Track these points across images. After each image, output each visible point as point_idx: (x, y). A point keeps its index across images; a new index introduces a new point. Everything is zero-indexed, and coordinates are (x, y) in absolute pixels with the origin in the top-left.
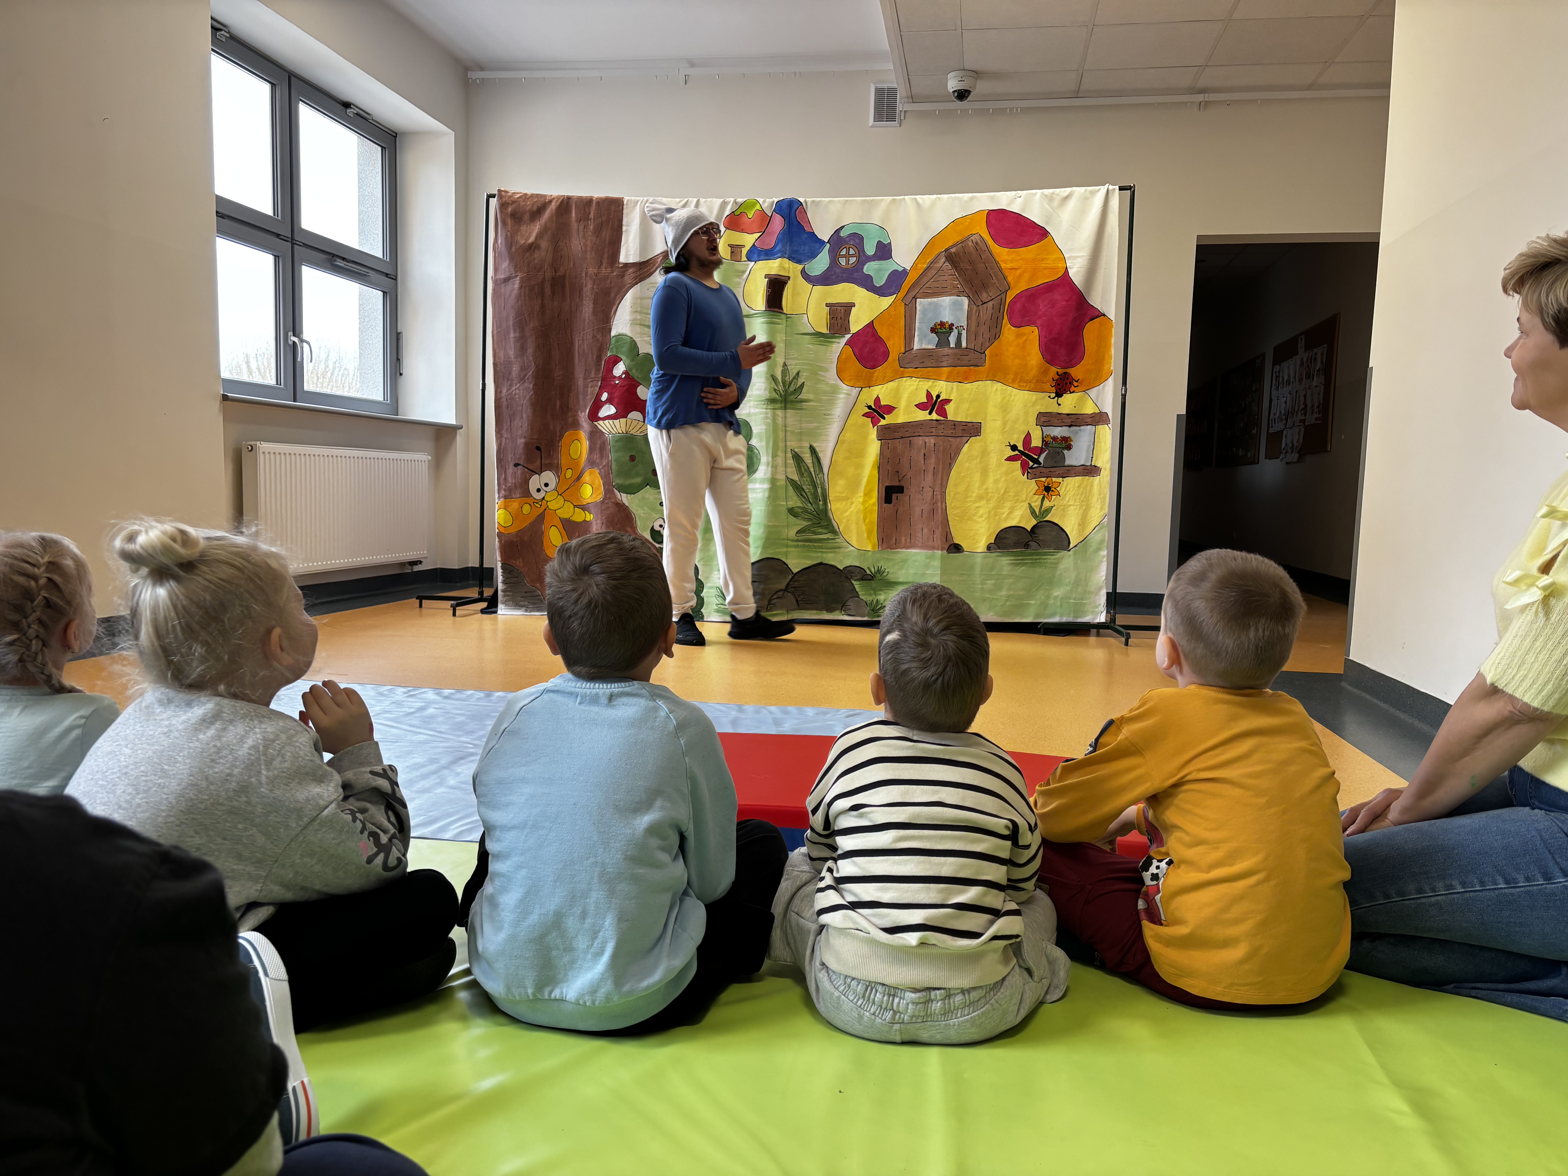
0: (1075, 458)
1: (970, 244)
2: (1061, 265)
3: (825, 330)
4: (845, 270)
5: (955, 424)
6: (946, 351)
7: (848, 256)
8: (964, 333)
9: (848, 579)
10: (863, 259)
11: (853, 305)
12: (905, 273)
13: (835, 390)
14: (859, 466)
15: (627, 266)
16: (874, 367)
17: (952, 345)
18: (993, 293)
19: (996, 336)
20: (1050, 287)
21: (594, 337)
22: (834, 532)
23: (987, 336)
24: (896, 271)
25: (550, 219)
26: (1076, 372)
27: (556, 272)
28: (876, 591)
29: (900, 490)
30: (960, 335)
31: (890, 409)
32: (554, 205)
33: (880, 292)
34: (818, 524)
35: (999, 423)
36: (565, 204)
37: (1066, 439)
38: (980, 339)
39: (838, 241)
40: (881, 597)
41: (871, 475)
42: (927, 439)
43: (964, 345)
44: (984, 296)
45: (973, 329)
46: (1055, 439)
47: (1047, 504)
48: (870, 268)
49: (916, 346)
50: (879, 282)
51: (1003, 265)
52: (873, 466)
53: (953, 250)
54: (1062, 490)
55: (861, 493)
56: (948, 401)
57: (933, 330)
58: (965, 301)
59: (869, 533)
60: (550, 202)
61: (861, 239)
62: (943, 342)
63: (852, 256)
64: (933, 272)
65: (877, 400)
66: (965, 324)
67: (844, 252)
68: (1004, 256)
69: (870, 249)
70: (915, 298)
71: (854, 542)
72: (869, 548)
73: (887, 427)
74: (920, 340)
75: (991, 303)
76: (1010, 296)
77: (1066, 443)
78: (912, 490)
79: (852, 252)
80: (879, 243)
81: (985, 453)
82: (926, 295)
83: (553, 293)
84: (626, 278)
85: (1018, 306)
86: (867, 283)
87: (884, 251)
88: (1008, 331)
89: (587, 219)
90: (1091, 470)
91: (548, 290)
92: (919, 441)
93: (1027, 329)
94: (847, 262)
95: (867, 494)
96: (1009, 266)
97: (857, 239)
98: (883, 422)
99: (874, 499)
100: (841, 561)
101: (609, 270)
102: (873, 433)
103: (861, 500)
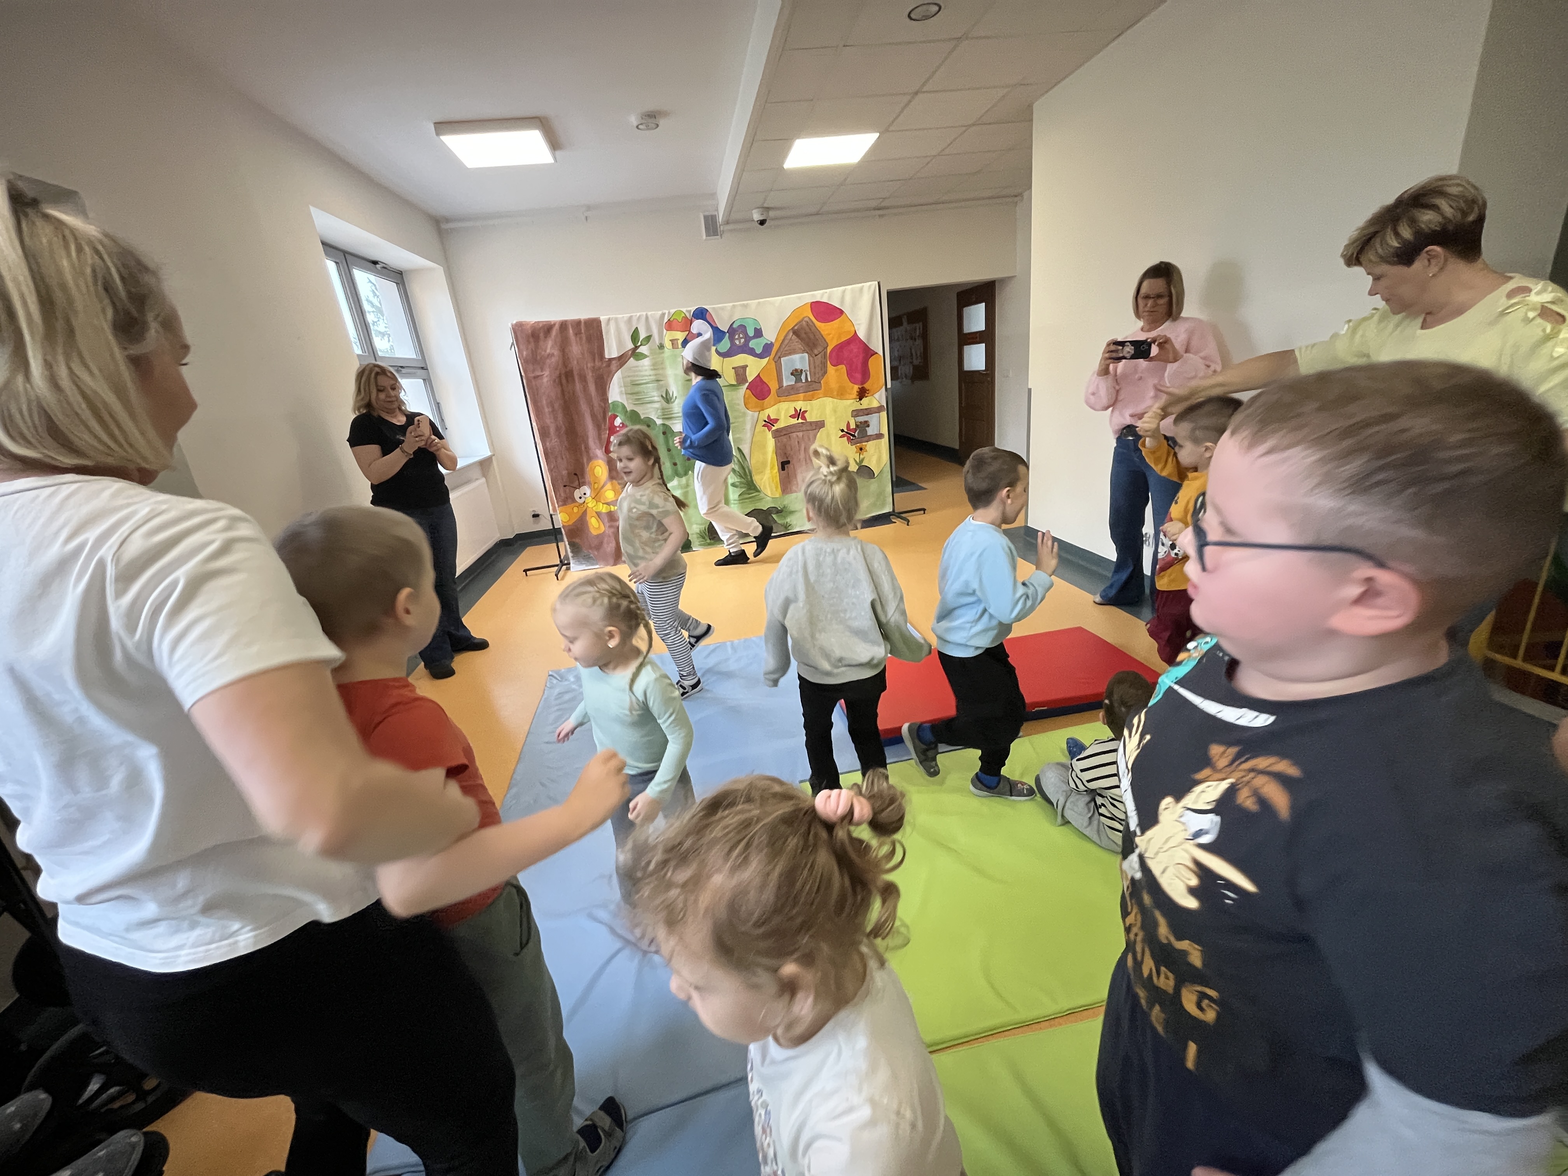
0: (870, 431)
1: (804, 323)
2: (853, 329)
3: (735, 383)
4: (740, 347)
5: (811, 423)
6: (800, 384)
7: (739, 338)
8: (808, 373)
9: (770, 514)
10: (748, 339)
11: (747, 366)
12: (772, 344)
13: (744, 414)
14: (765, 454)
15: (611, 360)
16: (763, 399)
17: (804, 381)
18: (820, 349)
19: (825, 372)
20: (848, 342)
21: (599, 404)
22: (758, 491)
23: (820, 374)
24: (766, 344)
25: (556, 336)
26: (866, 386)
27: (566, 367)
28: (785, 517)
29: (788, 462)
30: (806, 374)
31: (776, 420)
32: (557, 327)
33: (760, 356)
34: (749, 489)
35: (833, 419)
36: (564, 325)
37: (866, 422)
38: (817, 376)
39: (732, 331)
40: (788, 520)
41: (772, 458)
42: (798, 434)
43: (809, 380)
44: (816, 352)
45: (813, 370)
46: (861, 423)
47: (861, 456)
48: (752, 344)
49: (785, 384)
50: (759, 351)
51: (822, 333)
52: (773, 453)
53: (796, 328)
54: (867, 448)
55: (769, 468)
56: (806, 411)
57: (792, 374)
58: (806, 355)
59: (777, 488)
60: (555, 324)
61: (745, 327)
62: (798, 380)
63: (742, 338)
64: (786, 342)
65: (769, 416)
66: (808, 368)
67: (737, 337)
68: (824, 328)
69: (751, 333)
70: (780, 358)
71: (769, 494)
72: (777, 496)
73: (777, 430)
74: (786, 381)
75: (819, 356)
76: (829, 350)
77: (866, 424)
78: (793, 461)
79: (741, 336)
80: (755, 329)
81: (828, 435)
82: (785, 355)
83: (568, 381)
84: (611, 367)
85: (834, 354)
86: (752, 352)
87: (758, 333)
88: (831, 369)
89: (580, 333)
90: (879, 436)
91: (564, 381)
92: (794, 435)
93: (840, 367)
94: (740, 342)
95: (772, 468)
96: (826, 333)
97: (743, 328)
98: (774, 428)
99: (776, 470)
100: (764, 506)
101: (600, 363)
102: (769, 435)
103: (769, 471)
